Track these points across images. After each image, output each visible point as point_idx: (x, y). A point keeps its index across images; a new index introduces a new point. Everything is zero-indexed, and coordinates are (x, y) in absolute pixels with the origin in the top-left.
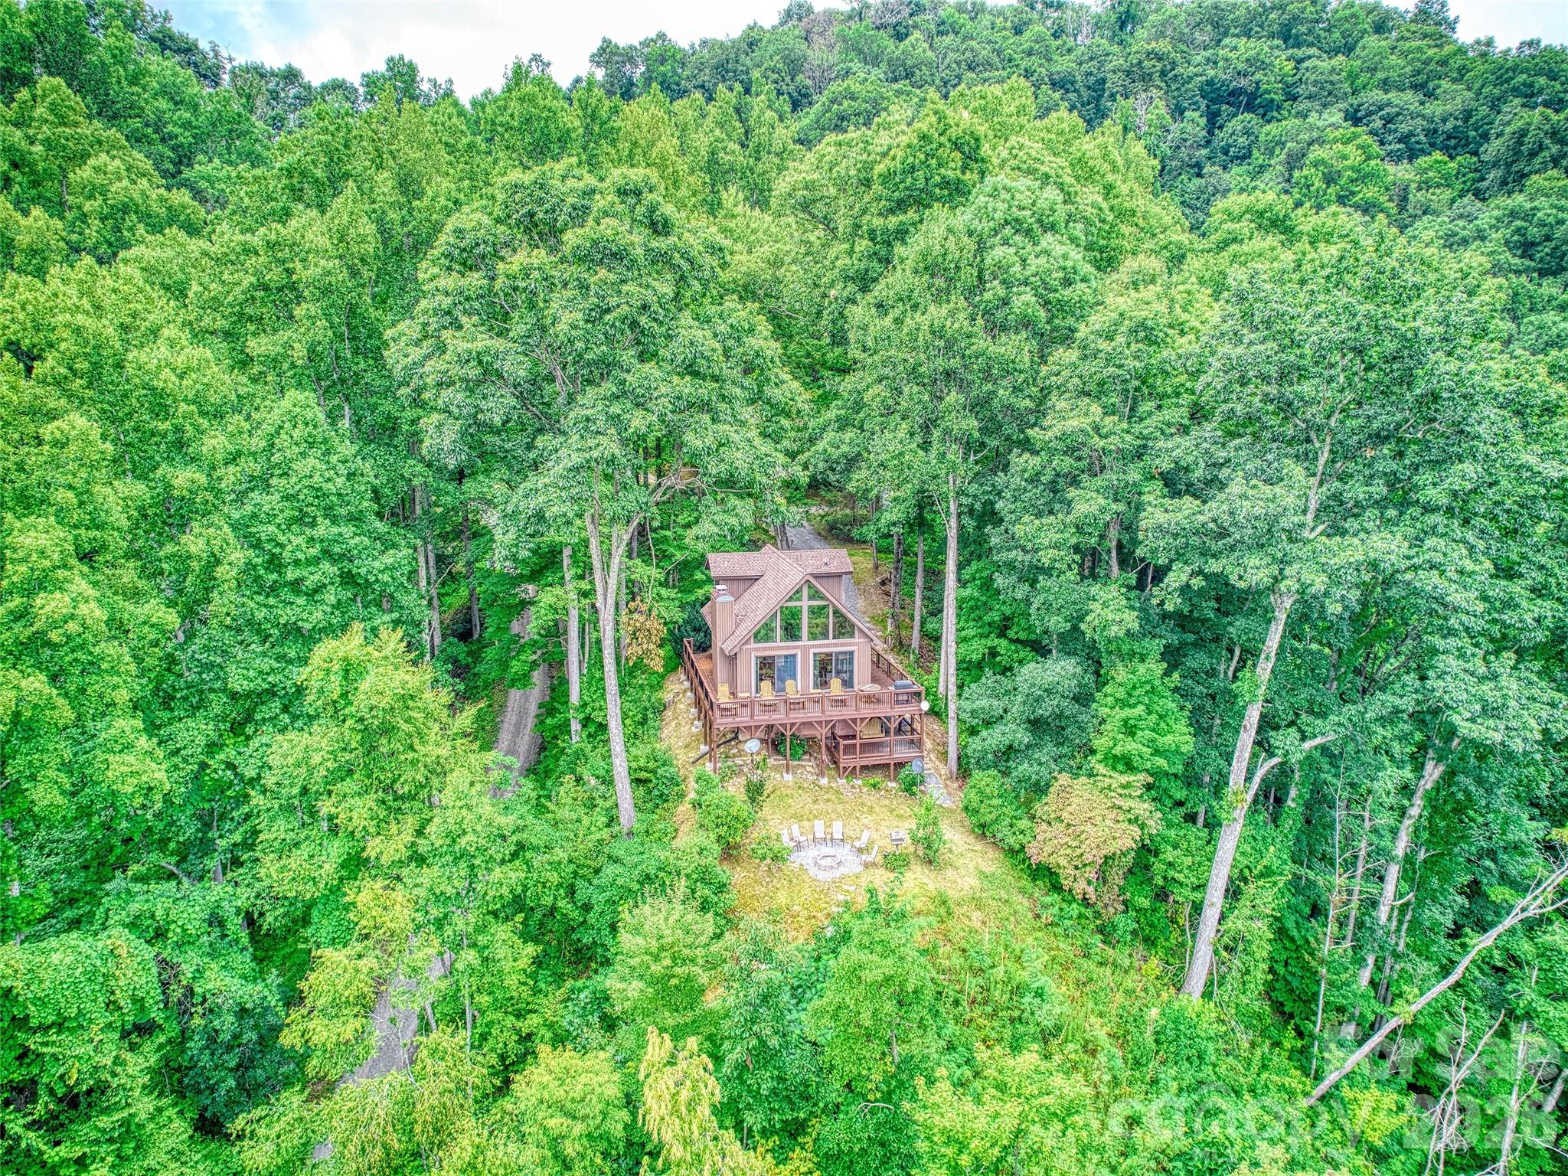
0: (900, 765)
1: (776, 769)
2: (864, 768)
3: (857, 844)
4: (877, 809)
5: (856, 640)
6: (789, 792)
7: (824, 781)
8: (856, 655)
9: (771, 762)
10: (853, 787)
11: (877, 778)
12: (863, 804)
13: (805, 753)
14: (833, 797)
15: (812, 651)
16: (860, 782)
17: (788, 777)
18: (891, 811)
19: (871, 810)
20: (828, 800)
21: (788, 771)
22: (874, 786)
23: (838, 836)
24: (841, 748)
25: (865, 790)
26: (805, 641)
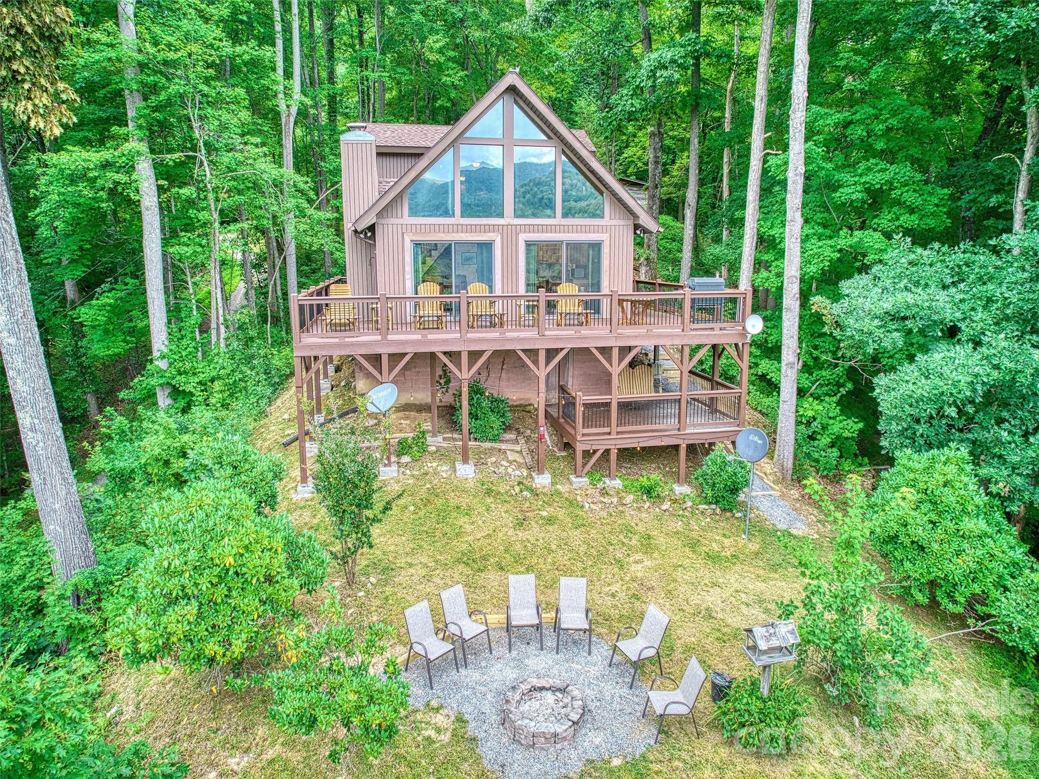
0: (698, 451)
1: (441, 455)
2: (628, 455)
3: (632, 648)
4: (661, 540)
5: (606, 221)
6: (465, 501)
7: (543, 480)
8: (605, 250)
9: (435, 442)
10: (604, 492)
11: (651, 475)
12: (629, 530)
13: (507, 428)
14: (561, 514)
15: (523, 237)
16: (617, 483)
17: (466, 471)
18: (693, 545)
19: (647, 545)
20: (550, 520)
21: (465, 461)
22: (648, 491)
23: (574, 619)
24: (580, 409)
25: (630, 498)
26: (509, 219)
